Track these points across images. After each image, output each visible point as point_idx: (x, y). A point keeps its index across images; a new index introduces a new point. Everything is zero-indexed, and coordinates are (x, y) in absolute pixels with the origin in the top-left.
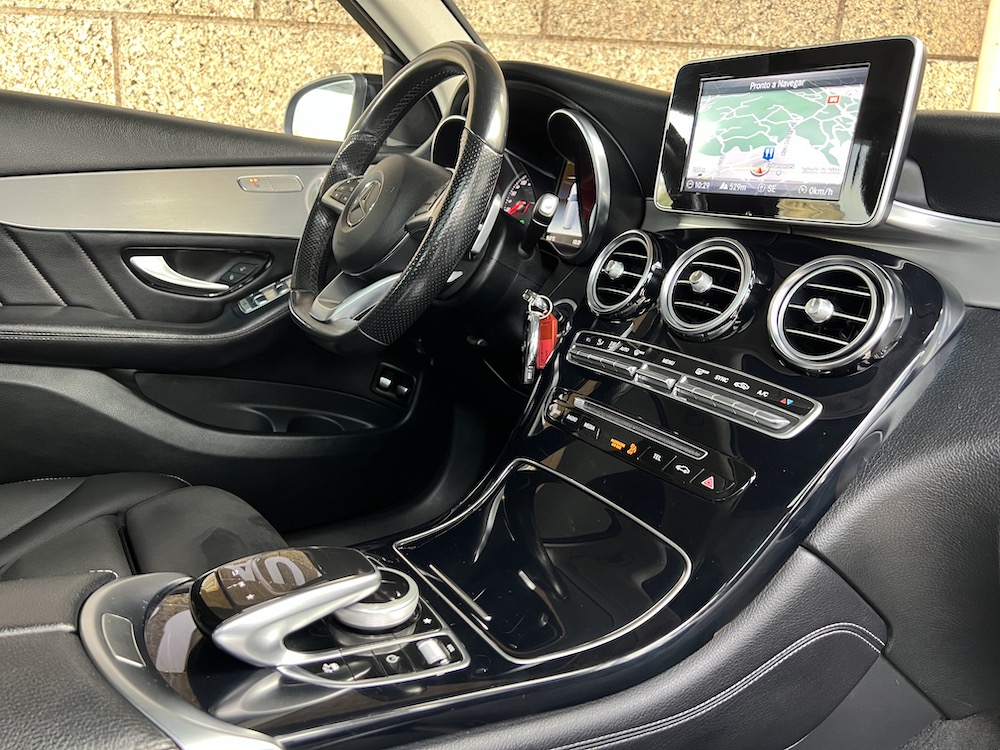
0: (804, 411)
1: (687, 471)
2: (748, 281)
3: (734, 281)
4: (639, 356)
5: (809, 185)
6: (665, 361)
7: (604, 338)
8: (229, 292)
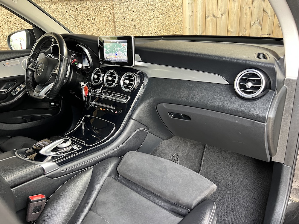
0: (127, 98)
1: (113, 111)
2: (117, 77)
3: (115, 78)
4: (103, 93)
5: (123, 60)
6: (107, 93)
7: (96, 90)
8: (7, 91)
